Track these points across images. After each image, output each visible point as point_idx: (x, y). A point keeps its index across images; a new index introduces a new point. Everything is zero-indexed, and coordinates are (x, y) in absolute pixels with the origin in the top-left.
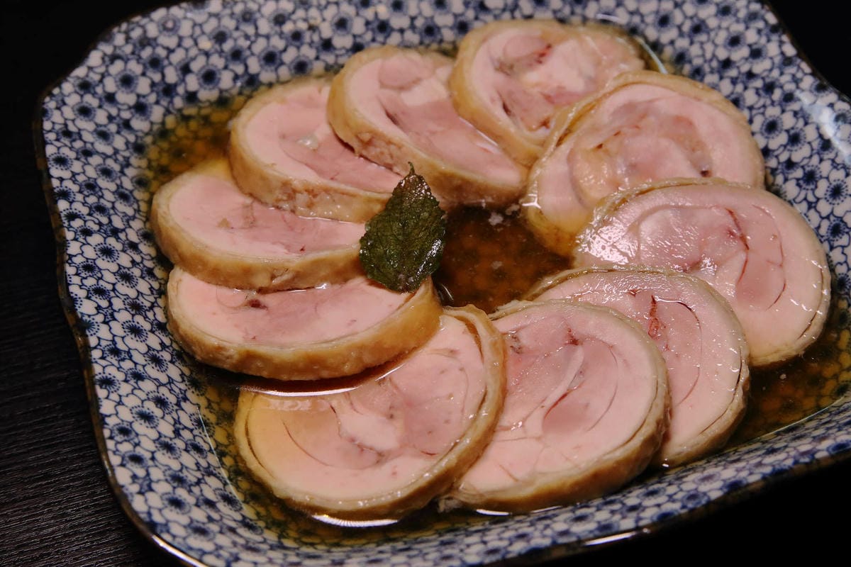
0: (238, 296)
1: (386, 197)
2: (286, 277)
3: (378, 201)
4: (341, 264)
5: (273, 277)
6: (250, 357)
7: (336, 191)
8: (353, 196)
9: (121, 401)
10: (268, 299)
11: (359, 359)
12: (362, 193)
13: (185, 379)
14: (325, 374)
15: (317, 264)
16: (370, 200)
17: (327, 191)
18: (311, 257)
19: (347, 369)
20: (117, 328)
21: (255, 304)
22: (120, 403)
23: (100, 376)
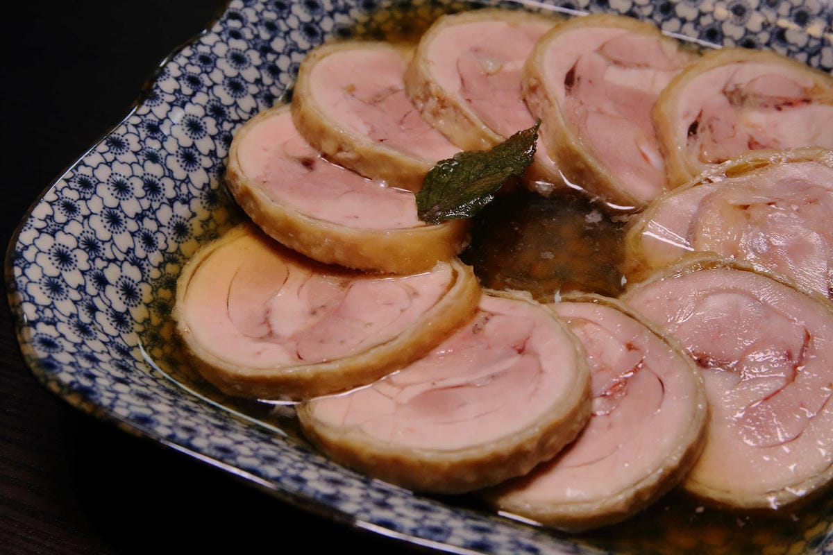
0: (305, 150)
1: (499, 139)
2: (350, 155)
3: (490, 140)
4: (405, 172)
5: (340, 149)
6: (247, 194)
7: (461, 112)
8: (472, 123)
9: (111, 163)
10: (322, 166)
11: (331, 249)
12: (479, 123)
13: (207, 189)
14: (296, 246)
15: (384, 159)
16: (484, 135)
17: (456, 107)
18: (382, 149)
19: (317, 253)
20: (178, 115)
21: (308, 163)
22: (109, 164)
23: (117, 136)
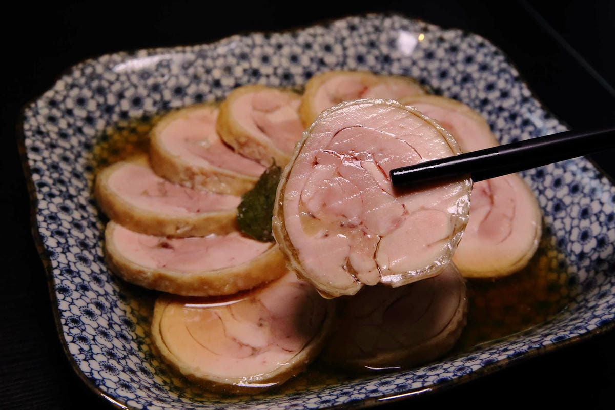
0: (155, 241)
1: (256, 179)
2: (187, 228)
3: (250, 182)
4: (224, 222)
5: (178, 228)
6: (161, 278)
7: (222, 175)
8: (233, 178)
9: (73, 302)
10: (174, 243)
11: (235, 284)
12: (239, 176)
13: (116, 294)
14: (212, 292)
15: (208, 220)
16: (244, 181)
17: (216, 174)
18: (204, 216)
19: (227, 289)
20: (71, 257)
21: (165, 246)
22: (72, 303)
23: (59, 286)
